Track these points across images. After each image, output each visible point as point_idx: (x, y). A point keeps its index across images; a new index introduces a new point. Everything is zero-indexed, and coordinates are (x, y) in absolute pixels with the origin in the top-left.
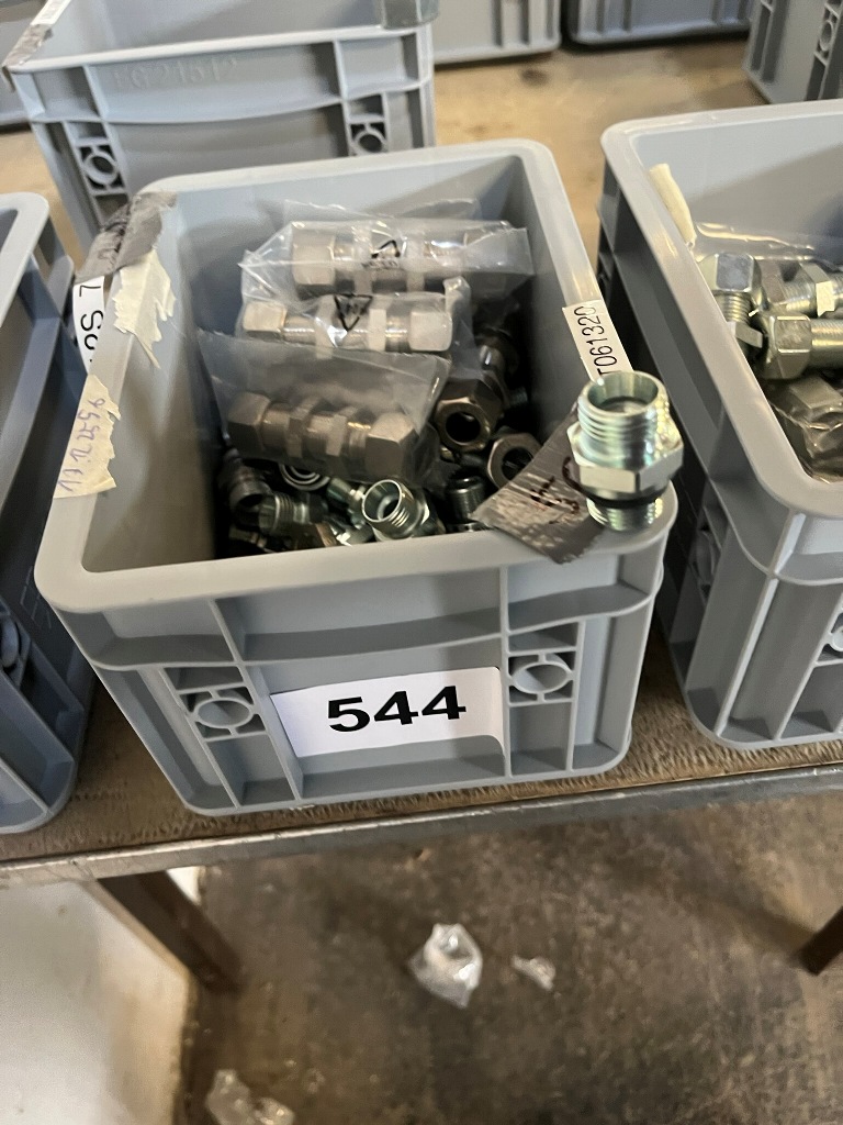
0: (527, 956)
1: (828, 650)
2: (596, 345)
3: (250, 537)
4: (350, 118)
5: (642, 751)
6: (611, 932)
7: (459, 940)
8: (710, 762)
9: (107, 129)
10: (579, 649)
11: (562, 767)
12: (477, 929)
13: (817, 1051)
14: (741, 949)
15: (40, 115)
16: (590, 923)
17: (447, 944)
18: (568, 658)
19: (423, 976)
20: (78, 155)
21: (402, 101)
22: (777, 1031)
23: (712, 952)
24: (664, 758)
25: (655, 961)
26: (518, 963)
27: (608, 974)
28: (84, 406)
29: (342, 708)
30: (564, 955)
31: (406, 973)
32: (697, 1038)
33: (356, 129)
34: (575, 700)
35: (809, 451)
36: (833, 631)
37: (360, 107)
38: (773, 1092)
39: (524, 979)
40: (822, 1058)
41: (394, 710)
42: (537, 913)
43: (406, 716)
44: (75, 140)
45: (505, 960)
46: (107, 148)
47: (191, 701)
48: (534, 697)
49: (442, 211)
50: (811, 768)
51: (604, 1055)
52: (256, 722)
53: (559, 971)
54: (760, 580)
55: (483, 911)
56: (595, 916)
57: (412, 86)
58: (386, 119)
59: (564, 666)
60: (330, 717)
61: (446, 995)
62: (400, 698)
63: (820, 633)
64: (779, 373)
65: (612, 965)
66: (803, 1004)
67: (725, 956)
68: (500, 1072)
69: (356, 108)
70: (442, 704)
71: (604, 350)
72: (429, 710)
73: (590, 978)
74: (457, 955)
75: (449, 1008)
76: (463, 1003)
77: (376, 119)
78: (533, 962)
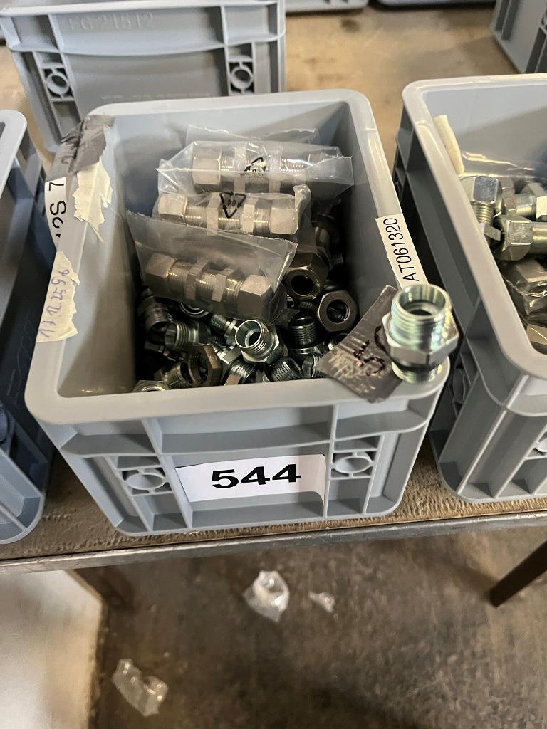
0: (318, 591)
1: (535, 450)
2: (398, 247)
3: (159, 349)
4: (229, 58)
5: (409, 500)
6: (372, 578)
7: (275, 580)
8: (452, 508)
9: (63, 57)
10: (379, 450)
11: (360, 511)
12: (288, 575)
13: (496, 655)
14: (452, 591)
15: (17, 46)
16: (358, 572)
17: (267, 584)
18: (372, 455)
19: (252, 603)
20: (42, 74)
21: (265, 48)
22: (472, 642)
23: (434, 592)
24: (423, 504)
25: (398, 598)
26: (312, 596)
27: (368, 604)
28: (55, 275)
29: (221, 475)
30: (341, 593)
31: (241, 601)
32: (422, 645)
33: (233, 65)
34: (373, 477)
35: (526, 311)
36: (540, 441)
37: (237, 50)
38: (468, 680)
39: (316, 606)
40: (499, 662)
41: (255, 477)
42: (326, 566)
43: (262, 480)
44: (41, 64)
45: (303, 594)
46: (62, 71)
47: (125, 475)
48: (347, 475)
49: (293, 136)
50: (515, 514)
51: (364, 654)
52: (167, 486)
53: (337, 601)
54: (497, 410)
55: (292, 564)
56: (361, 567)
57: (273, 39)
58: (254, 60)
59: (368, 458)
60: (213, 480)
61: (266, 614)
62: (259, 471)
63: (531, 441)
64: (509, 256)
65: (372, 598)
66: (489, 627)
67: (441, 596)
68: (299, 665)
69: (233, 51)
70: (286, 474)
71: (403, 251)
72: (277, 477)
73: (357, 608)
74: (274, 590)
75: (268, 623)
76: (277, 620)
77: (247, 59)
78: (321, 595)
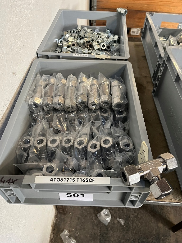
7: (108, 213)
17: (105, 213)
23: (155, 224)
26: (118, 219)
30: (127, 220)
53: (125, 222)
61: (104, 223)
65: (136, 223)
66: (171, 237)
68: (112, 239)
78: (121, 219)
